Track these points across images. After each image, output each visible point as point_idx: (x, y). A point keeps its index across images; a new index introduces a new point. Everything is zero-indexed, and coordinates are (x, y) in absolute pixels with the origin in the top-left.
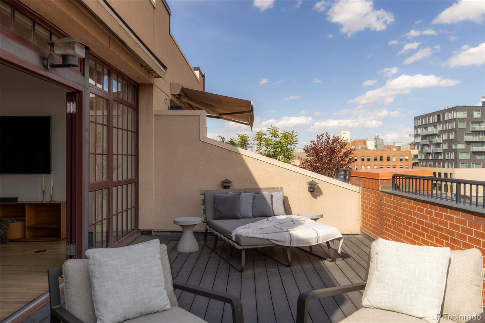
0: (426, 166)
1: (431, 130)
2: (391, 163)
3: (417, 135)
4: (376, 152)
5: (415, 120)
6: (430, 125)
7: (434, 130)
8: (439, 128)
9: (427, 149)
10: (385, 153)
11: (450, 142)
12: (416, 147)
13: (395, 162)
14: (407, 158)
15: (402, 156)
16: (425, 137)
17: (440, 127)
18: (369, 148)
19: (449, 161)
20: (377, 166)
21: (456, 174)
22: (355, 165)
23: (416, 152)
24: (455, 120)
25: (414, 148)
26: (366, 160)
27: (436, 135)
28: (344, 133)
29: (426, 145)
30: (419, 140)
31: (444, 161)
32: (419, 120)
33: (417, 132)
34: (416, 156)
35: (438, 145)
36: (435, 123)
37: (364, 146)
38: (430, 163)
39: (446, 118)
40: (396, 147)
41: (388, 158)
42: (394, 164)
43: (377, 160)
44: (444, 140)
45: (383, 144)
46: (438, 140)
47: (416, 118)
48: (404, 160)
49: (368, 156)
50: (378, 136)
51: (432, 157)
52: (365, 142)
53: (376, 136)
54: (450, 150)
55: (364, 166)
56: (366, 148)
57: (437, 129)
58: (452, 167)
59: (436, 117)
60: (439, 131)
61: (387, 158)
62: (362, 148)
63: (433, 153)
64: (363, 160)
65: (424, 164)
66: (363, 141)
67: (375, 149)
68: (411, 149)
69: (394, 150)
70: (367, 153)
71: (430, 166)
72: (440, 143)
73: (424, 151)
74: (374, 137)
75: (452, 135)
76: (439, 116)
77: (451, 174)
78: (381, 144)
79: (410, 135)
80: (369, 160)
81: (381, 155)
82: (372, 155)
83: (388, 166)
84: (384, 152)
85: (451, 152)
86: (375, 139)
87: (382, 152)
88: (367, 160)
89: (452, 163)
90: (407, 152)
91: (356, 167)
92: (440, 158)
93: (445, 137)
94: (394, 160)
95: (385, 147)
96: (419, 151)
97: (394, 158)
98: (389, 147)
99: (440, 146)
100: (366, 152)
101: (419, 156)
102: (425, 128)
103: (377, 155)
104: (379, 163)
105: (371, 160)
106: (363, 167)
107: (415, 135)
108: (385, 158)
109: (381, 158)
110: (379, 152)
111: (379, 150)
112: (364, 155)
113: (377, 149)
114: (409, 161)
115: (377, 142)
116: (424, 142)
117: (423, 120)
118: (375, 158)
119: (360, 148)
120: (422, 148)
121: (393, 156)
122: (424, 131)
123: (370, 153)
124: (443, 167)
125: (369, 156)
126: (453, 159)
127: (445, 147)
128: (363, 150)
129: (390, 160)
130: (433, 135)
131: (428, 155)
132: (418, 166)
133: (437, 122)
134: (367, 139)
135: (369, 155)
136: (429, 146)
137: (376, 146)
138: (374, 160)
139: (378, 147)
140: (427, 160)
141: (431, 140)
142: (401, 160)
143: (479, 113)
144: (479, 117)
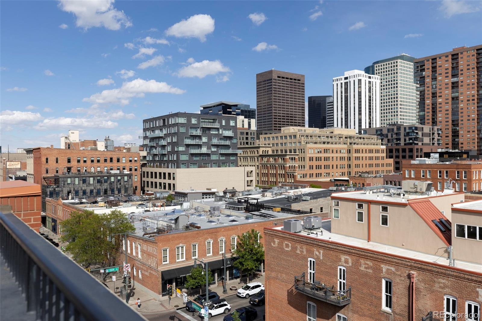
0: (154, 167)
1: (158, 133)
2: (121, 164)
3: (145, 138)
4: (105, 153)
5: (144, 123)
6: (157, 128)
7: (160, 133)
8: (165, 132)
9: (155, 151)
10: (115, 155)
11: (173, 144)
12: (145, 149)
13: (125, 163)
14: (136, 159)
15: (131, 157)
16: (152, 139)
17: (165, 130)
18: (99, 149)
19: (172, 162)
20: (107, 167)
21: (177, 174)
22: (84, 166)
23: (144, 153)
24: (177, 124)
25: (143, 150)
26: (95, 161)
27: (162, 137)
28: (72, 133)
29: (154, 147)
30: (147, 142)
31: (168, 162)
32: (148, 123)
33: (146, 134)
34: (145, 157)
35: (163, 147)
36: (161, 126)
37: (94, 147)
38: (157, 164)
39: (170, 123)
40: (126, 148)
41: (118, 159)
42: (123, 165)
43: (107, 161)
44: (169, 143)
45: (113, 146)
46: (163, 142)
47: (145, 121)
48: (133, 161)
49: (97, 158)
50: (109, 137)
51: (158, 159)
52: (95, 143)
53: (106, 137)
54: (173, 152)
55: (94, 167)
56: (96, 149)
57: (163, 132)
58: (174, 168)
59: (162, 121)
60: (164, 134)
61: (116, 160)
62: (92, 149)
63: (159, 154)
64: (92, 161)
65: (152, 165)
66: (93, 142)
67: (106, 150)
68: (140, 151)
69: (124, 151)
70: (97, 155)
71: (157, 167)
72: (165, 146)
73: (152, 152)
74: (105, 138)
75: (175, 138)
76: (164, 120)
77: (174, 174)
78: (111, 146)
79: (139, 137)
80: (98, 161)
81: (111, 156)
82: (102, 156)
83: (117, 167)
84: (114, 153)
85: (174, 154)
86: (105, 140)
87: (112, 153)
88: (97, 162)
89: (175, 164)
90: (136, 154)
91: (85, 169)
92: (165, 159)
93: (169, 140)
94: (124, 161)
95: (116, 148)
96: (147, 153)
97: (124, 159)
98: (119, 149)
99: (165, 148)
100: (96, 153)
101: (147, 157)
102: (153, 131)
103: (106, 156)
104: (109, 164)
105: (100, 161)
106: (92, 169)
107: (144, 137)
108: (115, 160)
109: (111, 159)
110: (109, 153)
111: (110, 151)
112: (94, 156)
113: (107, 150)
114: (138, 162)
115: (107, 143)
116: (152, 144)
117: (151, 123)
118: (105, 159)
119: (89, 149)
120: (150, 150)
121: (123, 157)
122: (152, 133)
123: (100, 155)
124: (168, 167)
125: (99, 158)
126: (175, 160)
127: (169, 149)
128: (93, 151)
129: (120, 161)
130: (159, 138)
131: (155, 156)
132: (146, 167)
133: (163, 126)
134: (97, 140)
135: (99, 156)
136: (156, 148)
137: (106, 147)
138: (104, 161)
139: (109, 149)
140: (154, 161)
141: (157, 142)
142: (131, 161)
143: (196, 119)
144: (196, 123)
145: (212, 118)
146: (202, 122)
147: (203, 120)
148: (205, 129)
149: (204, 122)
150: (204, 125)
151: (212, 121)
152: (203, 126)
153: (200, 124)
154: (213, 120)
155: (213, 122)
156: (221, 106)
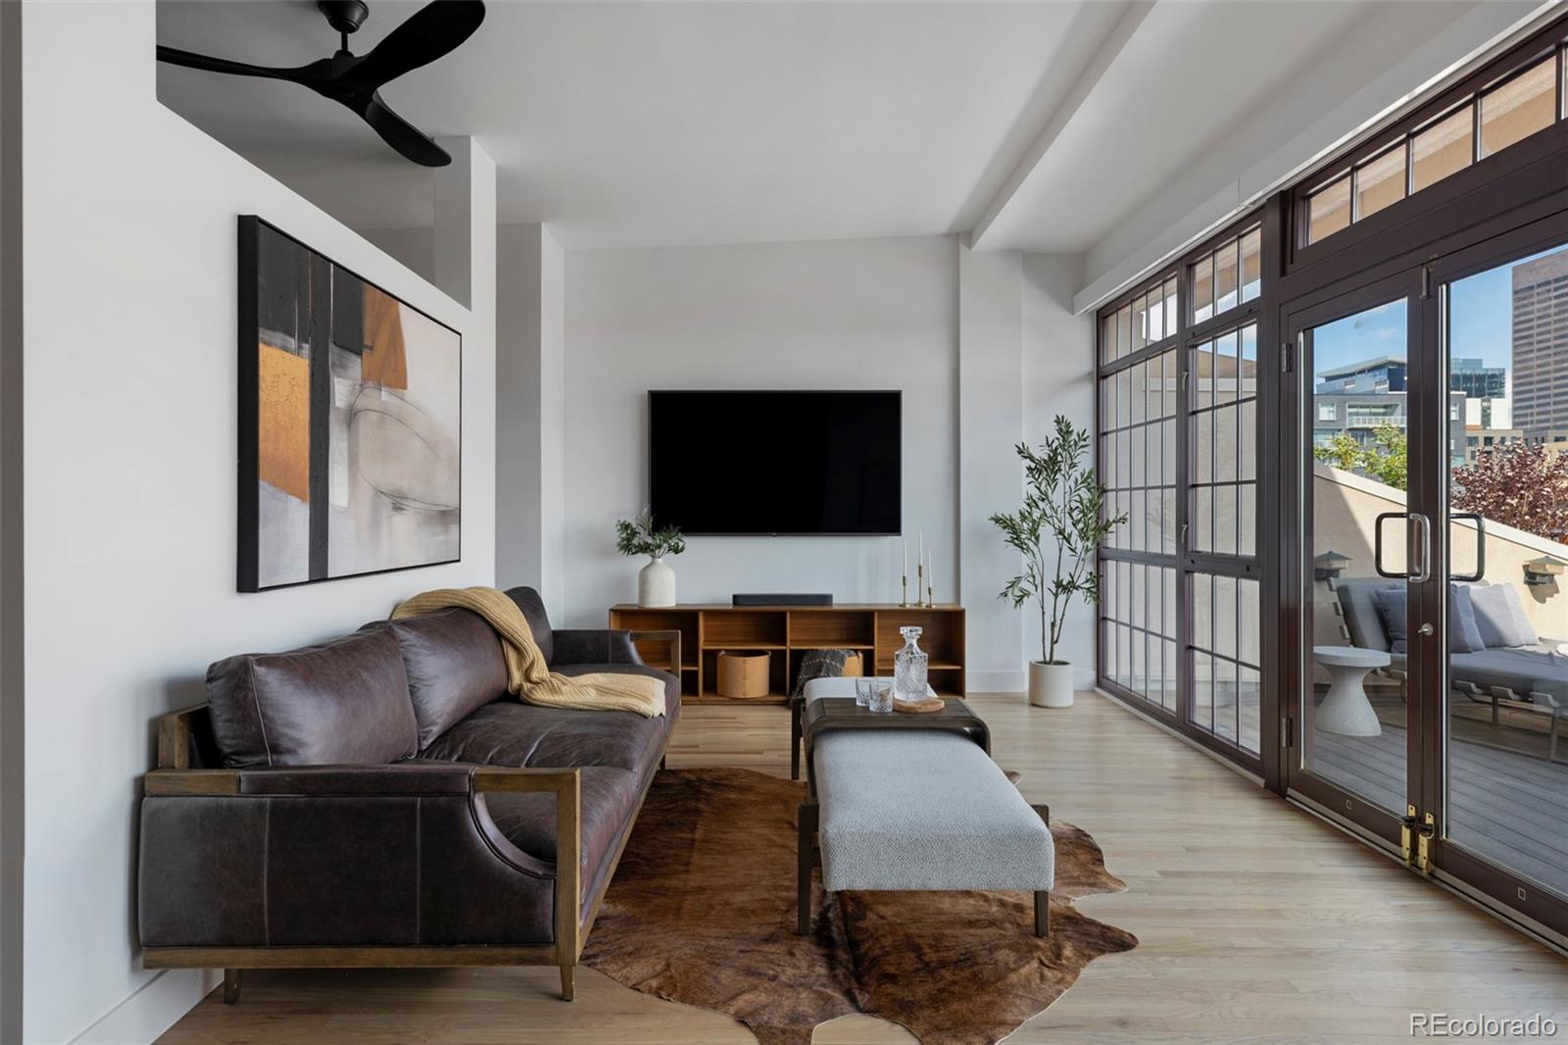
143: (1331, 409)
144: (1331, 419)
145: (1383, 403)
146: (1350, 414)
147: (1355, 410)
148: (1360, 433)
149: (1357, 414)
150: (1358, 422)
151: (1382, 410)
152: (1355, 426)
153: (1345, 420)
154: (1385, 407)
155: (1384, 414)
156: (1385, 371)
